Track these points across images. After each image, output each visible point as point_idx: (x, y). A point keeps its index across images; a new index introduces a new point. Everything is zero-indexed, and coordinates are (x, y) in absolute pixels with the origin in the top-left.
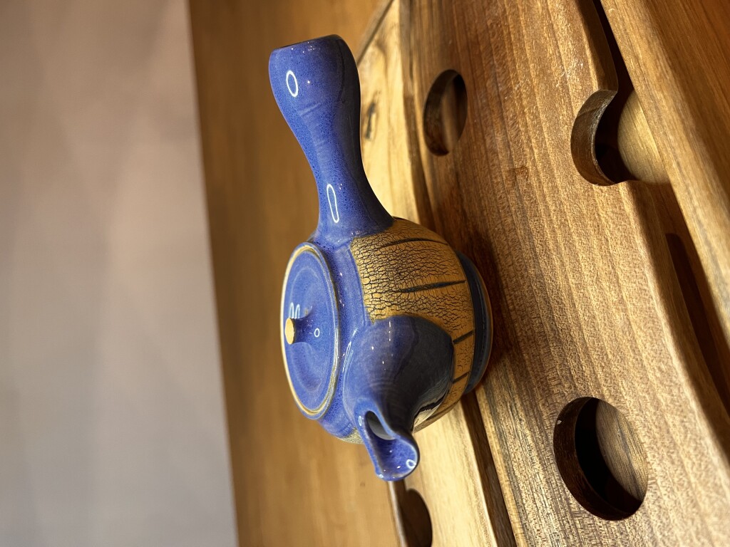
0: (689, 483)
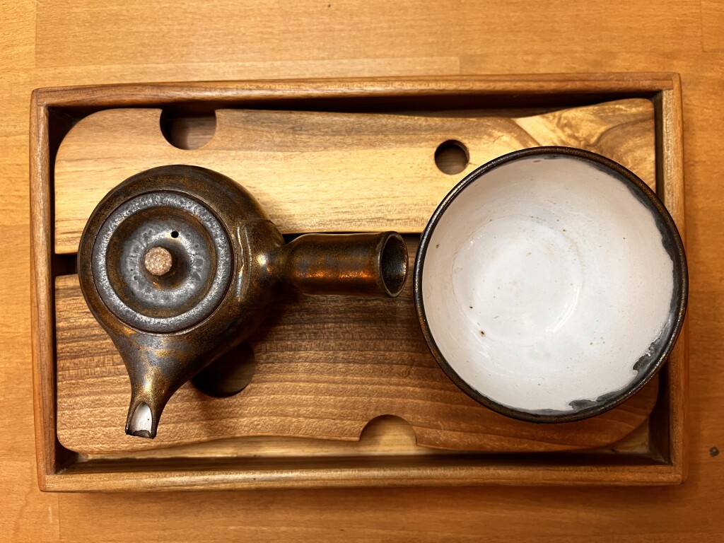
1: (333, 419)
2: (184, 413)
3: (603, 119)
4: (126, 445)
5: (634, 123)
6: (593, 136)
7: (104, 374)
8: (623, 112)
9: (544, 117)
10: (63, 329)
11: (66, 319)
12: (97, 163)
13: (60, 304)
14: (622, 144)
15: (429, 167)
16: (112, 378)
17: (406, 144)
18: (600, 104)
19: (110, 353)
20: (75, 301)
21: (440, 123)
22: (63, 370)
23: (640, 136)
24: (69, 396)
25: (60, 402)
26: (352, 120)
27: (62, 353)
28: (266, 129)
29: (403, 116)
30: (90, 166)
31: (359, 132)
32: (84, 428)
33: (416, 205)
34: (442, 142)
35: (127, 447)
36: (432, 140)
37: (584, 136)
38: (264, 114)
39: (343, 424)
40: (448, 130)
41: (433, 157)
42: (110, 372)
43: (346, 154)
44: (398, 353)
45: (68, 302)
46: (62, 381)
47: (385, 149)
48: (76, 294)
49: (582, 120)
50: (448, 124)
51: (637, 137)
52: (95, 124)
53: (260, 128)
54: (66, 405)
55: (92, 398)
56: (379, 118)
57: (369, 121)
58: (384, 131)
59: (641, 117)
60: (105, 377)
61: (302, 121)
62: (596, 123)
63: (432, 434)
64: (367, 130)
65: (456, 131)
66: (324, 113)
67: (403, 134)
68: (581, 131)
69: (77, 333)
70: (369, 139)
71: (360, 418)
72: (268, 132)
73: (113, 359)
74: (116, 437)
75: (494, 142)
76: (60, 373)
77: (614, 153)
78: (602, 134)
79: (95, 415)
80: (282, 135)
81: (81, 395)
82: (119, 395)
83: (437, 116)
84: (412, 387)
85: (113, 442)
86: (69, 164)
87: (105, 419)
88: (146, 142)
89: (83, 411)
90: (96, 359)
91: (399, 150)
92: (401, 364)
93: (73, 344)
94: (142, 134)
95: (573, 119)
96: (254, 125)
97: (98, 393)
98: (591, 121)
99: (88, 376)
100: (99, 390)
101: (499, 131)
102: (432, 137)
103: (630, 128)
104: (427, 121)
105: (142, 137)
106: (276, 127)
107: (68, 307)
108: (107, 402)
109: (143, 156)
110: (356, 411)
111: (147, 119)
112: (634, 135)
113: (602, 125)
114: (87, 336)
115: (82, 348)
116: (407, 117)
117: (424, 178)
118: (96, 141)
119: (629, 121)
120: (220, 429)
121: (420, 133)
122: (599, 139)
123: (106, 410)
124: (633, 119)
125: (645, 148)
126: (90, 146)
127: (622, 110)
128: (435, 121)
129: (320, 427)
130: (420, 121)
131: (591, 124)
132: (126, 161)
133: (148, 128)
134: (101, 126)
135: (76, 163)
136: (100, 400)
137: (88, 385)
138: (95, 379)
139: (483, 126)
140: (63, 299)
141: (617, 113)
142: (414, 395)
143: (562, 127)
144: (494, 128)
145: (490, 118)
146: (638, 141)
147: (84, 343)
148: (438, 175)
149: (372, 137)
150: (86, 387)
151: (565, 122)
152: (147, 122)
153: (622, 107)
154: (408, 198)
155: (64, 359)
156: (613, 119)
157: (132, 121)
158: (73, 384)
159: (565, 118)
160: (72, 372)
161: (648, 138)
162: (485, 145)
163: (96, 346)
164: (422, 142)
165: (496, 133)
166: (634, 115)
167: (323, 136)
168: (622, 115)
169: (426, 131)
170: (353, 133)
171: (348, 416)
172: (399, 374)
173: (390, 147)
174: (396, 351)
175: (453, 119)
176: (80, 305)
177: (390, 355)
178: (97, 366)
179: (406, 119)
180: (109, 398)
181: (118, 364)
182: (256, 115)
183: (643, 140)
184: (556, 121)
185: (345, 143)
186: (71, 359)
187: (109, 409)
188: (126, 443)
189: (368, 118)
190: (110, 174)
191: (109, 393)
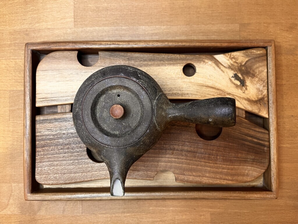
0: (93, 172)
1: (144, 171)
2: (85, 169)
3: (247, 56)
4: (62, 182)
5: (259, 57)
6: (243, 62)
7: (54, 154)
8: (254, 53)
9: (224, 55)
10: (38, 136)
11: (40, 132)
12: (53, 72)
13: (38, 126)
14: (254, 65)
15: (180, 74)
16: (58, 155)
17: (172, 65)
18: (246, 50)
19: (57, 145)
20: (43, 125)
21: (185, 57)
22: (38, 152)
23: (261, 62)
24: (41, 162)
25: (37, 165)
26: (151, 56)
27: (38, 145)
28: (118, 59)
29: (171, 54)
30: (50, 73)
31: (154, 60)
32: (46, 175)
33: (175, 88)
34: (185, 64)
35: (63, 182)
36: (182, 63)
37: (240, 62)
38: (117, 53)
39: (148, 173)
40: (188, 60)
41: (182, 70)
42: (57, 153)
43: (149, 68)
44: (169, 145)
45: (40, 125)
46: (38, 156)
47: (164, 67)
48: (44, 122)
49: (239, 56)
50: (188, 57)
51: (260, 63)
52: (52, 57)
53: (116, 59)
54: (39, 166)
55: (49, 163)
56: (161, 55)
57: (158, 56)
58: (164, 60)
59: (261, 55)
60: (55, 155)
61: (132, 56)
62: (245, 57)
63: (182, 177)
64: (157, 59)
65: (191, 60)
66: (140, 53)
67: (170, 61)
68: (239, 60)
69: (44, 137)
70: (158, 63)
71: (154, 171)
72: (118, 60)
73: (58, 148)
74: (59, 178)
75: (205, 64)
76: (37, 153)
77: (251, 69)
78: (247, 61)
79: (50, 170)
80: (124, 61)
81: (45, 162)
82: (60, 162)
83: (184, 55)
84: (174, 159)
85: (58, 180)
86: (42, 72)
87: (55, 171)
88: (71, 64)
89: (46, 168)
90: (51, 148)
91: (169, 67)
92: (170, 150)
93: (42, 142)
94: (70, 60)
95: (236, 55)
96: (113, 57)
97: (52, 161)
98: (243, 56)
99: (48, 154)
100: (52, 160)
101: (207, 60)
102: (182, 62)
103: (257, 59)
104: (180, 56)
105: (70, 62)
106: (122, 58)
107: (41, 127)
108: (56, 165)
109: (70, 69)
110: (152, 168)
111: (72, 55)
112: (259, 62)
113: (247, 58)
114: (48, 139)
115: (46, 143)
116: (172, 54)
117: (179, 78)
118: (52, 63)
119: (257, 56)
120: (99, 175)
121: (177, 61)
122: (245, 63)
123: (55, 168)
124: (258, 56)
125: (263, 67)
126: (49, 65)
127: (254, 52)
128: (183, 56)
129: (138, 175)
130: (177, 56)
131: (242, 58)
132: (64, 71)
133: (72, 58)
134: (54, 57)
135: (44, 72)
136: (52, 164)
137: (48, 158)
138: (51, 156)
139: (201, 58)
140: (39, 124)
141: (252, 53)
142: (175, 162)
143: (231, 59)
144: (205, 59)
145: (204, 55)
146: (260, 64)
147: (47, 141)
148: (184, 77)
149: (159, 62)
150: (47, 159)
151: (233, 57)
152: (72, 56)
153: (254, 51)
154: (172, 86)
155: (39, 148)
156: (251, 56)
157: (66, 56)
158: (42, 157)
159: (233, 55)
160: (42, 153)
161: (264, 63)
162: (202, 66)
163: (51, 142)
164: (178, 64)
165: (206, 61)
166: (259, 54)
167: (140, 61)
168: (254, 54)
169: (179, 60)
170: (151, 61)
171: (149, 170)
172: (169, 154)
173: (165, 66)
174: (168, 145)
175: (190, 55)
176: (46, 127)
177: (166, 146)
178: (52, 150)
179: (172, 56)
180: (55, 163)
181: (60, 150)
182: (115, 54)
183: (262, 64)
184: (229, 56)
185: (148, 64)
186: (42, 148)
187: (56, 167)
188: (63, 181)
189: (157, 55)
190: (58, 76)
191: (56, 161)
